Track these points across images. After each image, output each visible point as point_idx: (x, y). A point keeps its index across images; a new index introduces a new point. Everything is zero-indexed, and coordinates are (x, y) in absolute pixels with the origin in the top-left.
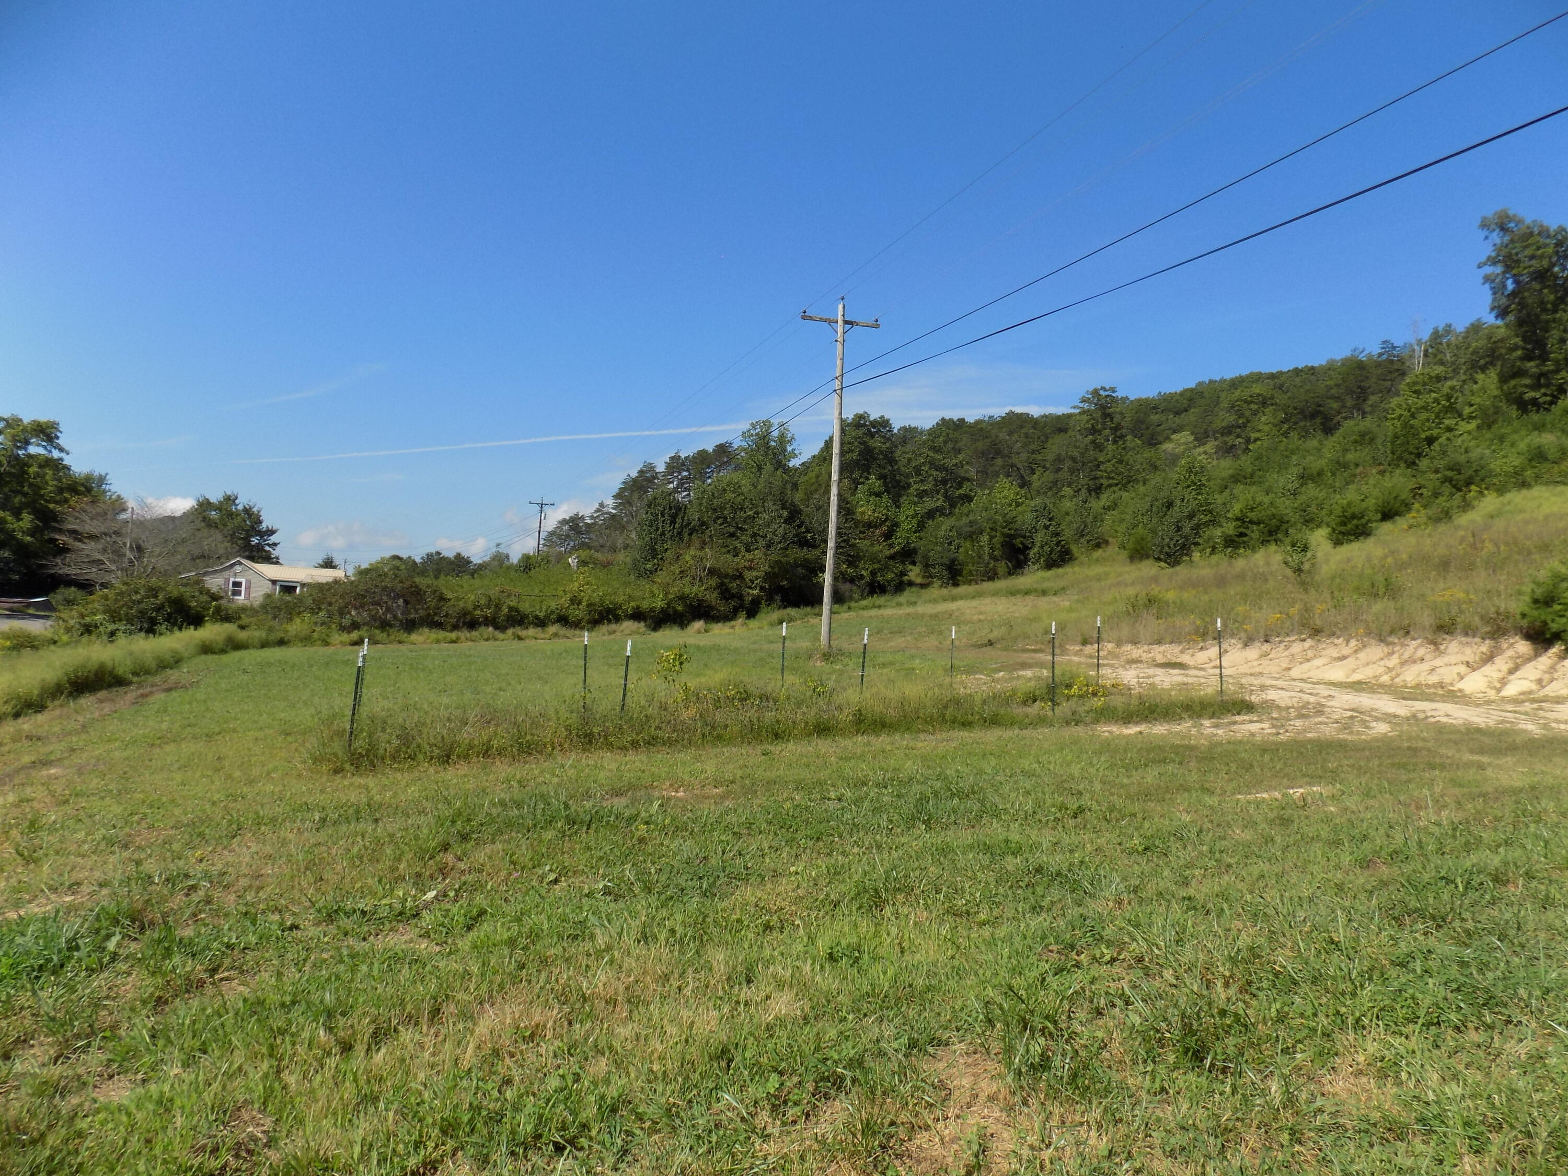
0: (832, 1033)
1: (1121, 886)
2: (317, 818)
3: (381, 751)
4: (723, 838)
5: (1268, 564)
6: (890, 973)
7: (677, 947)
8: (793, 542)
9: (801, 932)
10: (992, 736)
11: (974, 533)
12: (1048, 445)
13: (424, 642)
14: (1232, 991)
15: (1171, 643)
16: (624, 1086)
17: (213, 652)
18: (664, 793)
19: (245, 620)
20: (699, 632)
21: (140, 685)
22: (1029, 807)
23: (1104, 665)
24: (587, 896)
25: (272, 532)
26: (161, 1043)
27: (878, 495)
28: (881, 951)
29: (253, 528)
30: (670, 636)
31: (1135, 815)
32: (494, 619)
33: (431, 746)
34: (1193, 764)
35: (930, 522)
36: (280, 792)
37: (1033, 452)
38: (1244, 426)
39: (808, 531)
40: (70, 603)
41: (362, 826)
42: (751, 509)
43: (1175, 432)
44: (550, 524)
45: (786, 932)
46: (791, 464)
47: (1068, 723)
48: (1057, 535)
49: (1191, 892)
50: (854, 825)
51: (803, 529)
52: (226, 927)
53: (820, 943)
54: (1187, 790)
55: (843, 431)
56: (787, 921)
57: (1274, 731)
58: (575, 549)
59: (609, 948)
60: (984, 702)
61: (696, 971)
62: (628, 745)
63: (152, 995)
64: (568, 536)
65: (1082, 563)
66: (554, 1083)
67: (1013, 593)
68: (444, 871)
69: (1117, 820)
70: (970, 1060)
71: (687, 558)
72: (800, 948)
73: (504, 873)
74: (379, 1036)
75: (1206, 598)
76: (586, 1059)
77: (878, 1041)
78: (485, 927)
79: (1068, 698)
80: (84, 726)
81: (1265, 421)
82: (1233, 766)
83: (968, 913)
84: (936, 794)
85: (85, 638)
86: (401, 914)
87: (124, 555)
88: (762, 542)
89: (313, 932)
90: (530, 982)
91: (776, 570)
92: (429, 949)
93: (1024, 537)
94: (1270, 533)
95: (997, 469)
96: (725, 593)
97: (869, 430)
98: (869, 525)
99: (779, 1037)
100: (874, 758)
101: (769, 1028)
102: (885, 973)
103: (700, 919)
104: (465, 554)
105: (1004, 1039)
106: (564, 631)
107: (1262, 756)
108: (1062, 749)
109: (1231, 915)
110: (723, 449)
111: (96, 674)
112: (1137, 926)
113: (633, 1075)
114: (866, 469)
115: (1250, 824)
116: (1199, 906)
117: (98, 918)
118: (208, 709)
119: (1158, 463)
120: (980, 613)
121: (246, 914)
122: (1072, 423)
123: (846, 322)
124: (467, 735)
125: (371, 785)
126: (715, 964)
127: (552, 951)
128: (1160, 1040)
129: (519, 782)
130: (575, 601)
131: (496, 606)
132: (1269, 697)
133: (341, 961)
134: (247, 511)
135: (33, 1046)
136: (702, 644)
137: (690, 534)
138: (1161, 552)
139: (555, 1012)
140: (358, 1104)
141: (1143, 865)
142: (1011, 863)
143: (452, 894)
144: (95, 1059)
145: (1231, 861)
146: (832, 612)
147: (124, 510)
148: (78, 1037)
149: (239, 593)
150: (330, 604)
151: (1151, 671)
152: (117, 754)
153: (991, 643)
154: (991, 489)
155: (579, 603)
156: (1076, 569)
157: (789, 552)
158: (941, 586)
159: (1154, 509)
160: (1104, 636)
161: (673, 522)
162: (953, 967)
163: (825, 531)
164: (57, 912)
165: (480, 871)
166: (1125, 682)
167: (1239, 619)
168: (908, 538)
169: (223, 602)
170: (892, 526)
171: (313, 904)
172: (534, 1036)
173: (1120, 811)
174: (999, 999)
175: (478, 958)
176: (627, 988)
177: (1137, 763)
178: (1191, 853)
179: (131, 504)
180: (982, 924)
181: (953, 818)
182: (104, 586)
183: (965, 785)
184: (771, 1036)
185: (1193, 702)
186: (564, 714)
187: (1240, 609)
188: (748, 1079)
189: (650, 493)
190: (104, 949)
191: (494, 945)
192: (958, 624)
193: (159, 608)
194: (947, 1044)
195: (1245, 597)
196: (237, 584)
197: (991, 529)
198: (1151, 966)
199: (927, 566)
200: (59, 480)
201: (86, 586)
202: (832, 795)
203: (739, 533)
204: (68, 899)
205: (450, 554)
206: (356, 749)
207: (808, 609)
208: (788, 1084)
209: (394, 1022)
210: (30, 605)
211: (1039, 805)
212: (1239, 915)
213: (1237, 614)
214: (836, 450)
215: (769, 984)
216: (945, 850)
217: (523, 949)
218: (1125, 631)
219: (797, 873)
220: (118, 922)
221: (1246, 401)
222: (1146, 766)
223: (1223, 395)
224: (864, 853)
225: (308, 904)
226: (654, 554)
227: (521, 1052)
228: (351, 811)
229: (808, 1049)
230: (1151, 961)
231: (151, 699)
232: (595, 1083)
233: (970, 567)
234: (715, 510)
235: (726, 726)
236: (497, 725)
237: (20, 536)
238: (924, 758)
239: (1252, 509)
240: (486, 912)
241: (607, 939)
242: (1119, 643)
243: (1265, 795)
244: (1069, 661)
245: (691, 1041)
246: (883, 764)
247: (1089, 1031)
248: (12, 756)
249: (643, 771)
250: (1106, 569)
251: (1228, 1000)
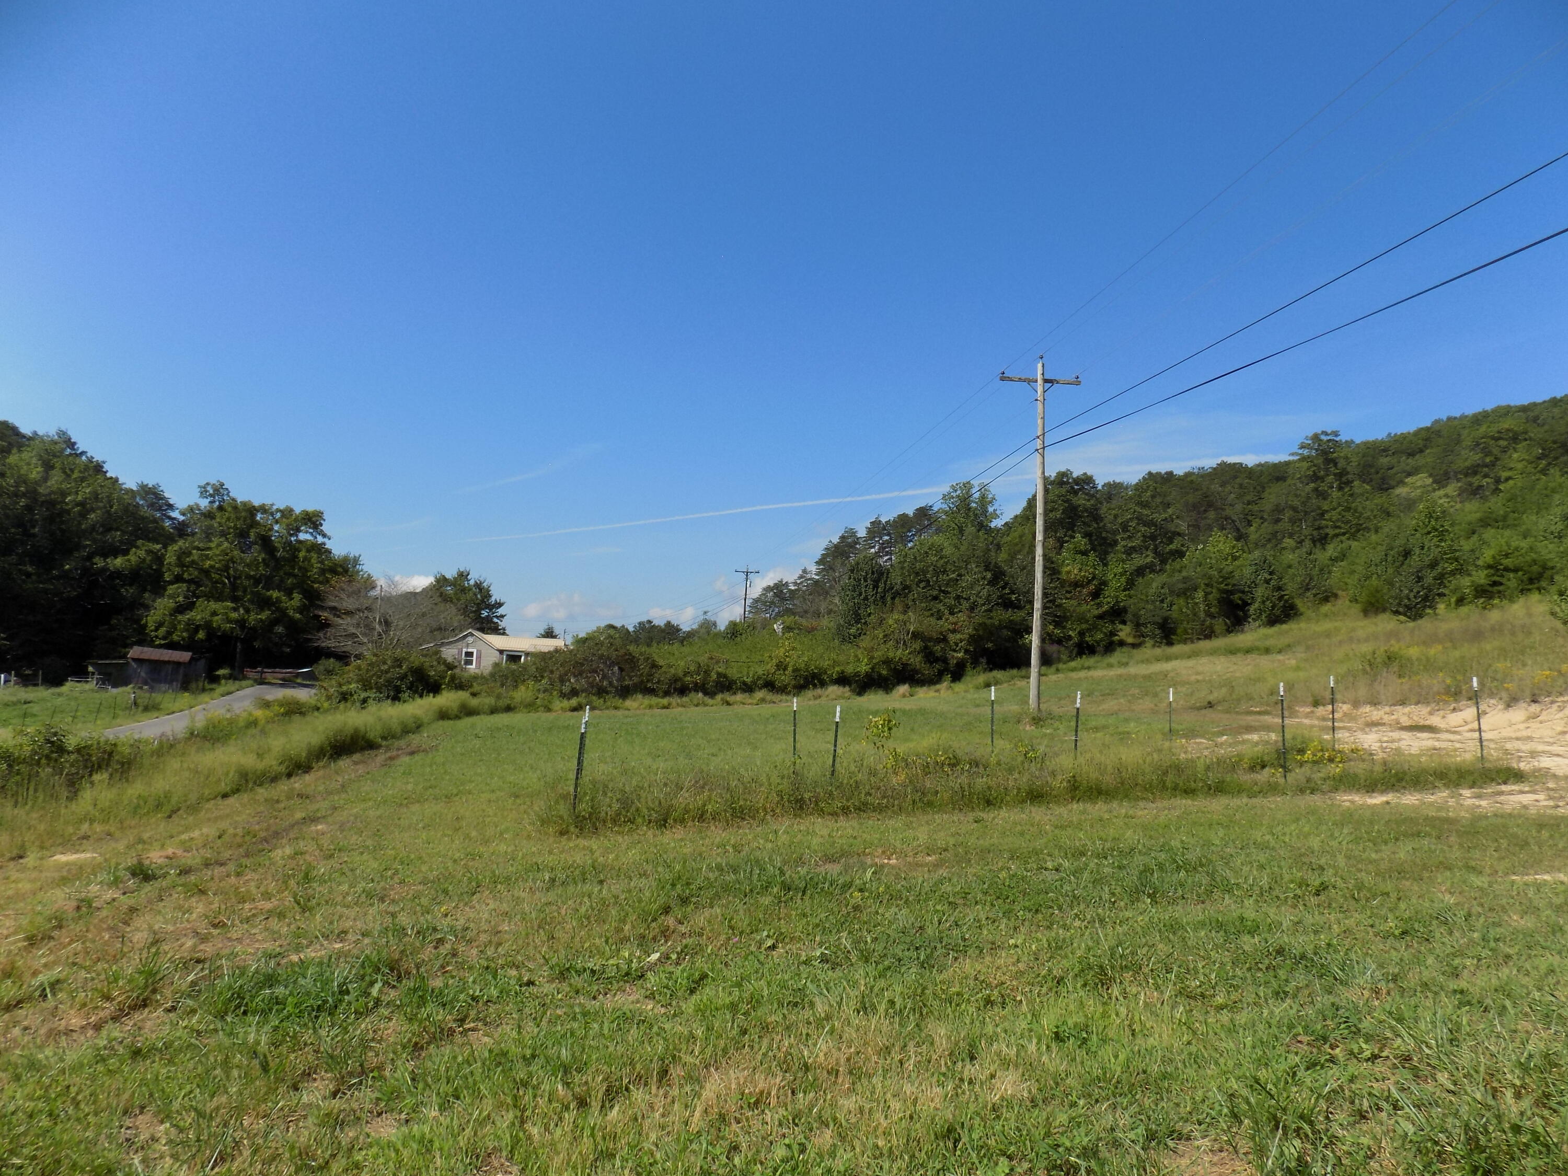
0: (1062, 1118)
1: (1377, 973)
2: (547, 878)
3: (603, 814)
4: (939, 907)
5: (1530, 615)
6: (1122, 1057)
7: (897, 1019)
8: (997, 604)
9: (1024, 1007)
10: (1217, 805)
11: (1187, 589)
12: (1265, 495)
13: (638, 708)
14: (1526, 1103)
15: (1417, 703)
16: (849, 1160)
17: (449, 718)
18: (877, 860)
19: (476, 688)
20: (904, 696)
21: (388, 748)
22: (1265, 882)
23: (1340, 728)
24: (805, 963)
25: (500, 605)
26: (421, 1086)
27: (1084, 553)
28: (1111, 1033)
29: (483, 601)
30: (875, 700)
31: (1387, 894)
32: (704, 685)
33: (649, 809)
34: (1453, 839)
35: (1140, 580)
36: (513, 851)
37: (1249, 503)
38: (1493, 464)
39: (1013, 592)
40: (329, 672)
41: (587, 887)
42: (954, 572)
43: (1409, 474)
44: (756, 591)
45: (1008, 1008)
46: (993, 525)
47: (1302, 791)
48: (1279, 589)
49: (1463, 984)
50: (1074, 897)
51: (1007, 591)
52: (471, 980)
53: (1045, 1022)
54: (1449, 868)
55: (1046, 491)
56: (1009, 995)
57: (1551, 803)
58: (779, 615)
59: (828, 1018)
60: (1208, 768)
61: (918, 1045)
62: (839, 811)
63: (410, 1040)
64: (772, 603)
65: (1309, 619)
66: (780, 1152)
67: (1232, 652)
68: (666, 933)
69: (1367, 900)
70: (1215, 1159)
71: (891, 622)
72: (1024, 1025)
73: (723, 937)
74: (612, 1094)
75: (1457, 654)
76: (811, 1130)
77: (1113, 1130)
78: (707, 992)
79: (1302, 763)
80: (343, 786)
81: (1518, 457)
82: (1504, 843)
83: (1203, 995)
84: (1161, 867)
85: (342, 705)
86: (627, 974)
87: (374, 629)
88: (965, 605)
89: (548, 988)
90: (752, 1047)
91: (981, 633)
92: (656, 1011)
93: (1243, 592)
94: (1531, 581)
95: (1209, 521)
96: (929, 657)
97: (1072, 488)
98: (1076, 584)
99: (1006, 1119)
100: (1092, 827)
101: (994, 1109)
102: (1116, 1057)
103: (919, 991)
104: (675, 622)
105: (1253, 1138)
106: (770, 696)
107: (1539, 832)
108: (1298, 820)
109: (1516, 1014)
110: (923, 513)
111: (352, 738)
112: (1400, 1020)
113: (858, 1150)
114: (1071, 527)
115: (1530, 909)
116: (1474, 1001)
117: (363, 966)
118: (446, 772)
119: (1391, 509)
120: (1198, 673)
121: (487, 968)
122: (1291, 471)
123: (1046, 381)
124: (684, 799)
125: (595, 847)
126: (937, 1039)
127: (773, 1018)
128: (1440, 1154)
129: (734, 846)
130: (782, 666)
131: (705, 672)
132: (1543, 765)
133: (574, 1019)
134: (479, 586)
135: (315, 1079)
136: (907, 708)
137: (893, 598)
138: (1399, 604)
139: (778, 1080)
140: (596, 1160)
141: (1401, 952)
142: (1248, 943)
143: (674, 956)
144: (366, 1096)
145: (1511, 951)
146: (1040, 675)
147: (374, 588)
148: (351, 1074)
149: (470, 663)
150: (552, 672)
151: (1396, 735)
152: (371, 813)
153: (1210, 705)
154: (1205, 543)
155: (785, 669)
156: (1303, 625)
157: (993, 614)
158: (1154, 646)
159: (1390, 559)
160: (1338, 696)
161: (876, 587)
162: (1190, 1054)
163: (1031, 592)
164: (330, 957)
165: (701, 935)
166: (1366, 746)
167: (1499, 676)
168: (1117, 597)
169: (457, 671)
170: (1100, 584)
171: (547, 961)
172: (758, 1103)
173: (1370, 890)
174: (1245, 1092)
175: (701, 1021)
176: (848, 1060)
177: (1386, 836)
178: (1459, 939)
179: (381, 582)
180: (1221, 1008)
181: (1180, 892)
182: (358, 657)
183: (1191, 856)
184: (998, 1117)
185: (1449, 769)
186: (775, 779)
187: (1500, 665)
188: (977, 1162)
189: (852, 559)
190: (369, 994)
191: (717, 1009)
192: (1174, 685)
193: (403, 678)
194: (1188, 1139)
195: (1503, 653)
196: (469, 654)
197: (1207, 585)
198: (1421, 1067)
199: (1138, 625)
200: (322, 562)
201: (343, 658)
202: (1050, 865)
203: (942, 596)
204: (337, 946)
205: (659, 622)
206: (580, 812)
207: (1015, 672)
208: (1019, 1170)
209: (625, 1081)
210: (298, 675)
211: (1276, 880)
212: (1526, 1015)
213: (1496, 671)
214: (1040, 509)
215: (994, 1062)
216: (1174, 927)
217: (744, 1014)
218: (1362, 692)
219: (1016, 946)
220: (379, 969)
221: (1493, 438)
222: (1397, 839)
223: (1466, 432)
224: (1086, 927)
225: (542, 961)
226: (858, 619)
227: (747, 1120)
228: (577, 872)
229: (1039, 1133)
230: (1420, 1061)
231: (397, 762)
232: (820, 1155)
233: (1185, 624)
234: (917, 574)
235: (937, 792)
236: (710, 790)
237: (291, 613)
238: (1145, 828)
239: (1507, 556)
240: (707, 976)
241: (826, 1008)
242: (1356, 704)
243: (1547, 877)
244: (1300, 724)
245: (915, 1117)
246: (1102, 834)
247: (1353, 1136)
248: (287, 812)
249: (855, 838)
250: (1337, 624)
251: (1522, 1114)
